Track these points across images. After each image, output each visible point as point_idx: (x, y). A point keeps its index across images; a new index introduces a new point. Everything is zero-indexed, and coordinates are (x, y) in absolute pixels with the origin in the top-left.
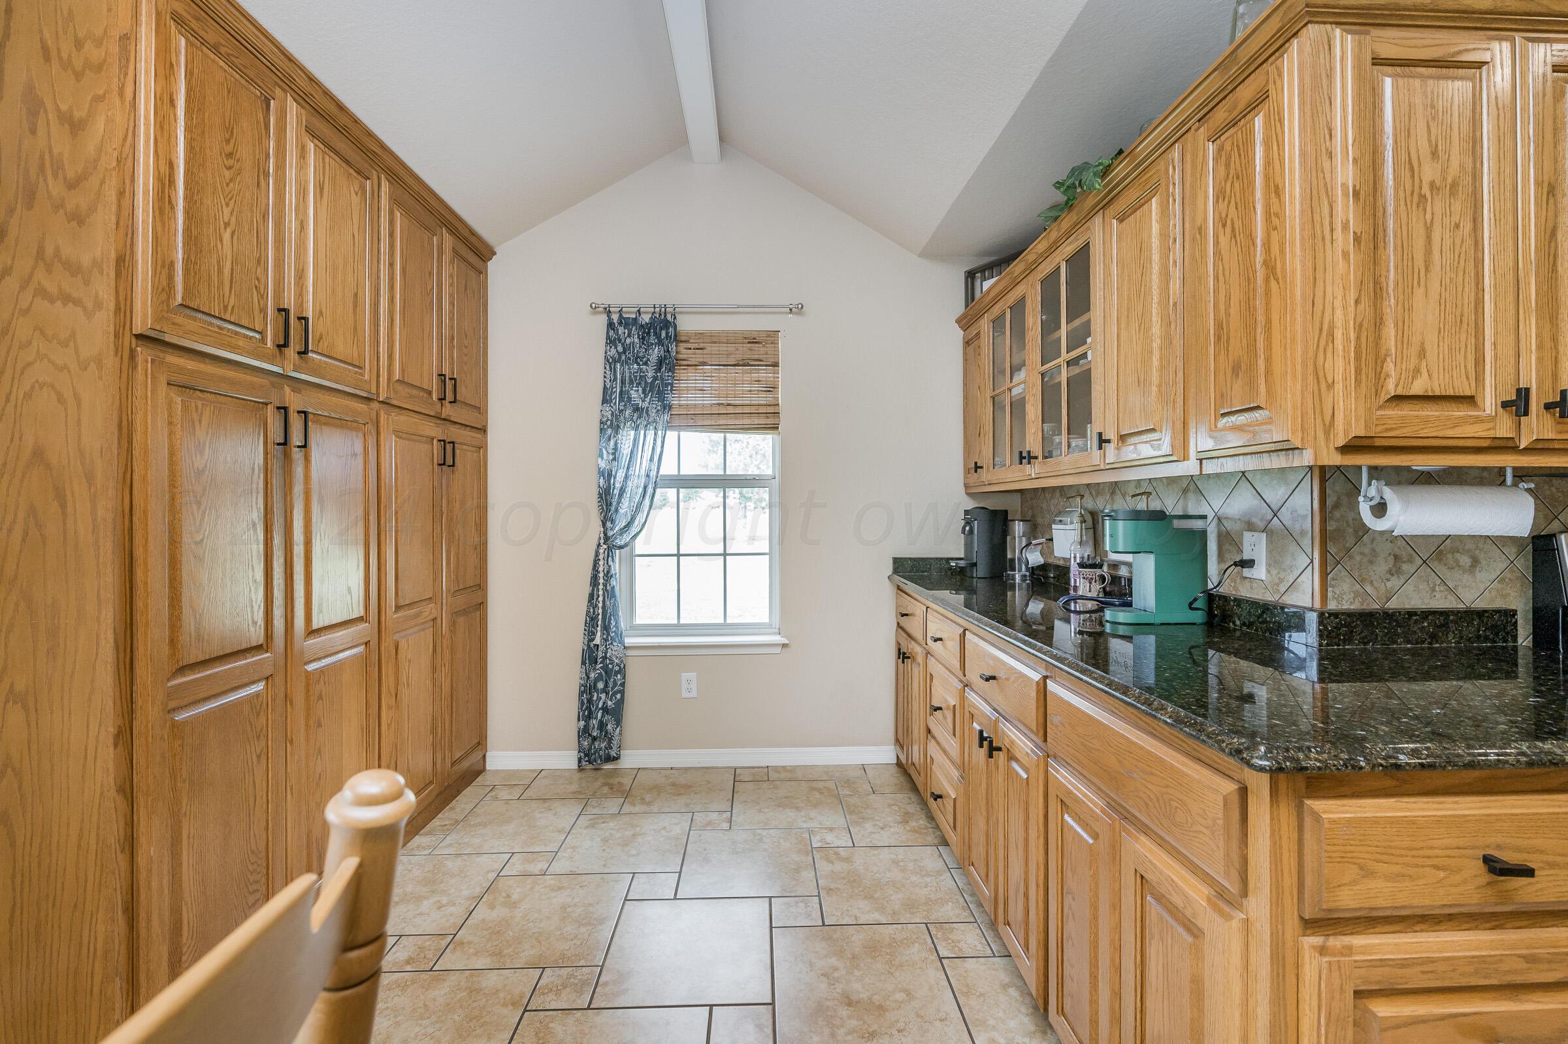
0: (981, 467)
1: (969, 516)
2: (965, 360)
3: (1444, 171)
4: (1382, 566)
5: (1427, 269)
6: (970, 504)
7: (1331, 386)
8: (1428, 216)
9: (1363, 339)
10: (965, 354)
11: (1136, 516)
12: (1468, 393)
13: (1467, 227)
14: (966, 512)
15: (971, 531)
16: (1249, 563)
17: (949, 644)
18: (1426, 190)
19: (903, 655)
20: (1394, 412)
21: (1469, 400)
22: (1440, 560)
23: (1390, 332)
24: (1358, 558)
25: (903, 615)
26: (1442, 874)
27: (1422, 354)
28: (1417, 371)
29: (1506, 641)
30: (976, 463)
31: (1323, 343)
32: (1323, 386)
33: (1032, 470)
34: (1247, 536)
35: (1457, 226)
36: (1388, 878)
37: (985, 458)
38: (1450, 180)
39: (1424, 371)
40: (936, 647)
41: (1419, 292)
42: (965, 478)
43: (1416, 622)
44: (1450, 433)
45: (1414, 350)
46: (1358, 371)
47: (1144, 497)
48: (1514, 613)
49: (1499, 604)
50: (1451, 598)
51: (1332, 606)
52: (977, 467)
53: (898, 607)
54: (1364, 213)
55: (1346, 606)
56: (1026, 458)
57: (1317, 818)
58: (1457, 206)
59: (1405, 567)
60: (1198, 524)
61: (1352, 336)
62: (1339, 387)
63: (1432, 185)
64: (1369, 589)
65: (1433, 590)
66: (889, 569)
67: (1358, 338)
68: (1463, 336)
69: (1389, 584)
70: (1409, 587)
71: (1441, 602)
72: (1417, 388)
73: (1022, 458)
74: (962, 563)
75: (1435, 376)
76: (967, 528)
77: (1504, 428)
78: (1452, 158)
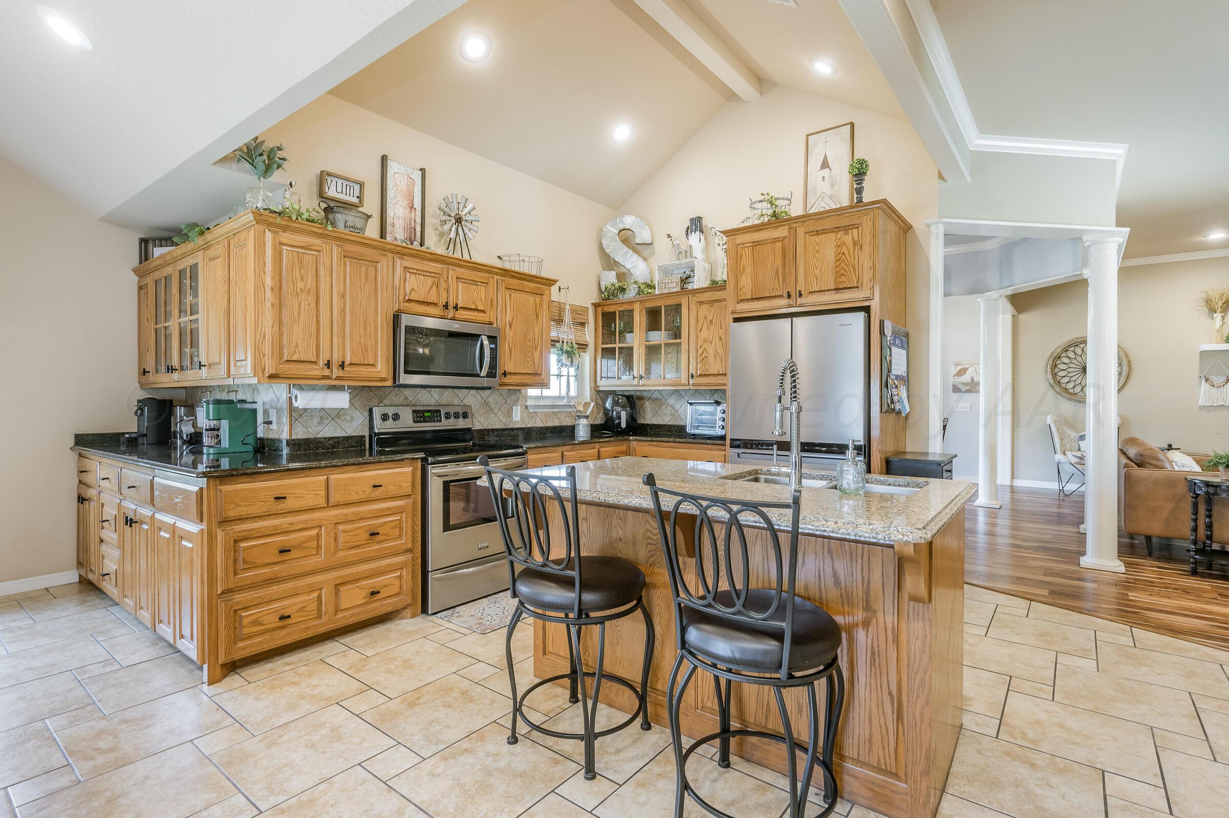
0: (149, 372)
1: (142, 404)
2: (139, 299)
3: (305, 286)
4: (316, 421)
5: (299, 317)
6: (143, 395)
7: (264, 355)
8: (300, 300)
9: (275, 340)
10: (139, 294)
11: (218, 402)
12: (313, 360)
13: (314, 305)
14: (139, 401)
15: (142, 414)
16: (270, 423)
17: (113, 481)
18: (299, 291)
19: (81, 499)
20: (286, 366)
21: (315, 363)
22: (339, 418)
23: (285, 338)
24: (305, 418)
25: (81, 472)
26: (263, 503)
27: (297, 346)
28: (295, 352)
29: (361, 447)
30: (144, 369)
31: (261, 340)
32: (262, 355)
33: (176, 376)
34: (271, 410)
35: (310, 304)
36: (245, 506)
37: (150, 366)
38: (307, 289)
39: (297, 352)
40: (105, 484)
41: (296, 326)
42: (139, 378)
43: (327, 441)
44: (306, 373)
45: (294, 345)
46: (273, 351)
47: (234, 393)
48: (364, 436)
49: (360, 434)
50: (343, 432)
51: (294, 437)
52: (145, 372)
53: (78, 467)
54: (275, 295)
55: (300, 437)
56: (170, 369)
57: (221, 491)
58: (310, 298)
59: (324, 421)
60: (254, 406)
61: (271, 338)
62: (266, 356)
63: (301, 289)
64: (310, 430)
65: (336, 429)
66: (72, 442)
67: (273, 339)
68: (312, 341)
69: (318, 428)
70: (327, 428)
71: (339, 433)
72: (294, 358)
73: (168, 369)
74: (133, 435)
75: (301, 354)
76: (139, 412)
77: (327, 372)
78: (309, 281)
